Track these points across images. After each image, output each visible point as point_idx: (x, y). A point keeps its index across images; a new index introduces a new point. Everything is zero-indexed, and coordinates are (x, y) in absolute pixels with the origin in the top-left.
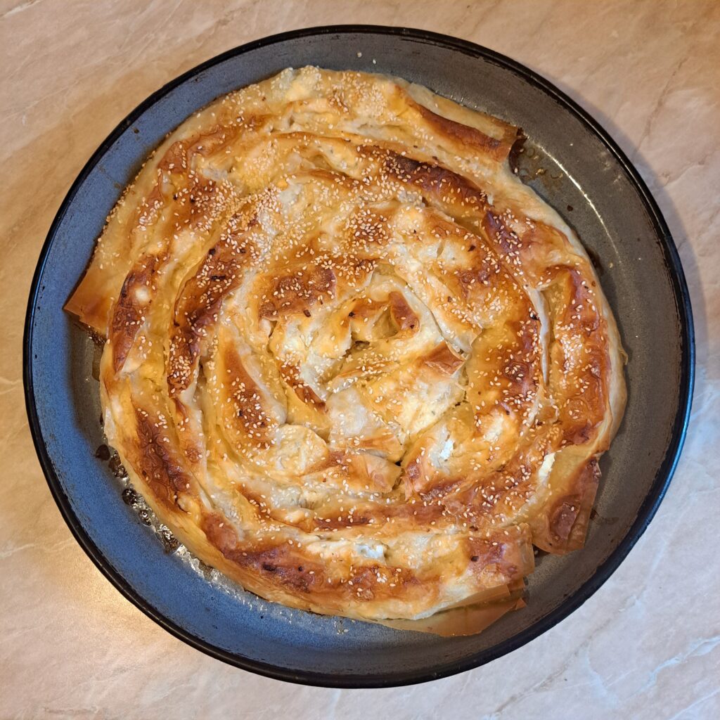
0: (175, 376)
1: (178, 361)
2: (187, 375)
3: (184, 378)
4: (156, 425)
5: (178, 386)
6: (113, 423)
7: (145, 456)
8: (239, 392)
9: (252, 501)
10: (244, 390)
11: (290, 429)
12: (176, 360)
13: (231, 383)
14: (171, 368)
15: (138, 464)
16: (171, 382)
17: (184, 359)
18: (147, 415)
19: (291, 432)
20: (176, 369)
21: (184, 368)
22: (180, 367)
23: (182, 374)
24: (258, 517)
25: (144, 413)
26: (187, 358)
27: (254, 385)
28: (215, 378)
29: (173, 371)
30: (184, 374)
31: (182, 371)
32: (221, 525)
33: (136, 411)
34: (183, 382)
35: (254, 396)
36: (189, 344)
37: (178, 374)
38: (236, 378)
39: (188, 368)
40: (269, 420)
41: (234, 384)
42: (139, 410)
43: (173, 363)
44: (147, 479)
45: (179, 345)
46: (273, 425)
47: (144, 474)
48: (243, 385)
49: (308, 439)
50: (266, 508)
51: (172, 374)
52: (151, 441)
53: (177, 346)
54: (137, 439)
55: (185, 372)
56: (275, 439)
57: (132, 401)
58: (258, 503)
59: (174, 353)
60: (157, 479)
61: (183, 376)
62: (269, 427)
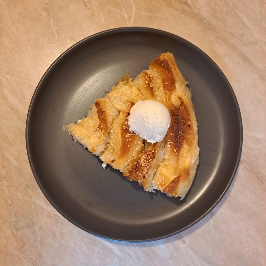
0: (150, 158)
1: (145, 164)
2: (144, 156)
3: (146, 155)
4: (172, 143)
5: (150, 153)
6: (193, 156)
7: (185, 132)
8: (130, 135)
9: (151, 87)
10: (128, 134)
11: (119, 107)
12: (146, 166)
13: (131, 141)
14: (150, 163)
15: (190, 132)
16: (153, 156)
17: (142, 164)
18: (174, 149)
19: (120, 105)
20: (148, 161)
21: (144, 160)
22: (145, 161)
23: (146, 157)
24: (152, 79)
25: (175, 151)
26: (140, 164)
27: (122, 133)
28: (137, 149)
29: (150, 161)
30: (145, 157)
31: (145, 159)
32: (166, 83)
33: (178, 154)
34: (147, 153)
35: (125, 128)
36: (136, 169)
37: (148, 158)
38: (128, 141)
39: (141, 159)
40: (125, 115)
41: (130, 140)
42: (177, 154)
43: (148, 165)
44: (189, 123)
45: (142, 172)
46: (125, 111)
47: (189, 126)
48: (127, 137)
49: (114, 98)
50: (147, 80)
51: (151, 159)
52: (178, 137)
53: (143, 172)
54: (185, 143)
55: (144, 158)
56: (128, 104)
57: (178, 160)
58: (149, 84)
59: (146, 169)
60: (184, 120)
61: (146, 156)
62: (127, 111)
